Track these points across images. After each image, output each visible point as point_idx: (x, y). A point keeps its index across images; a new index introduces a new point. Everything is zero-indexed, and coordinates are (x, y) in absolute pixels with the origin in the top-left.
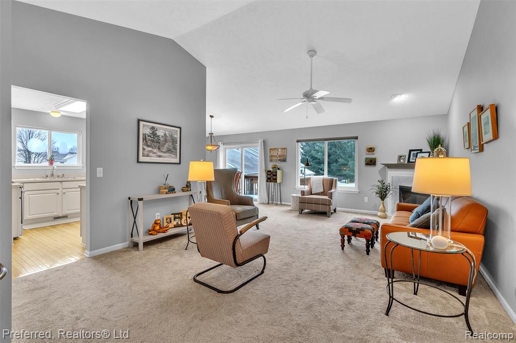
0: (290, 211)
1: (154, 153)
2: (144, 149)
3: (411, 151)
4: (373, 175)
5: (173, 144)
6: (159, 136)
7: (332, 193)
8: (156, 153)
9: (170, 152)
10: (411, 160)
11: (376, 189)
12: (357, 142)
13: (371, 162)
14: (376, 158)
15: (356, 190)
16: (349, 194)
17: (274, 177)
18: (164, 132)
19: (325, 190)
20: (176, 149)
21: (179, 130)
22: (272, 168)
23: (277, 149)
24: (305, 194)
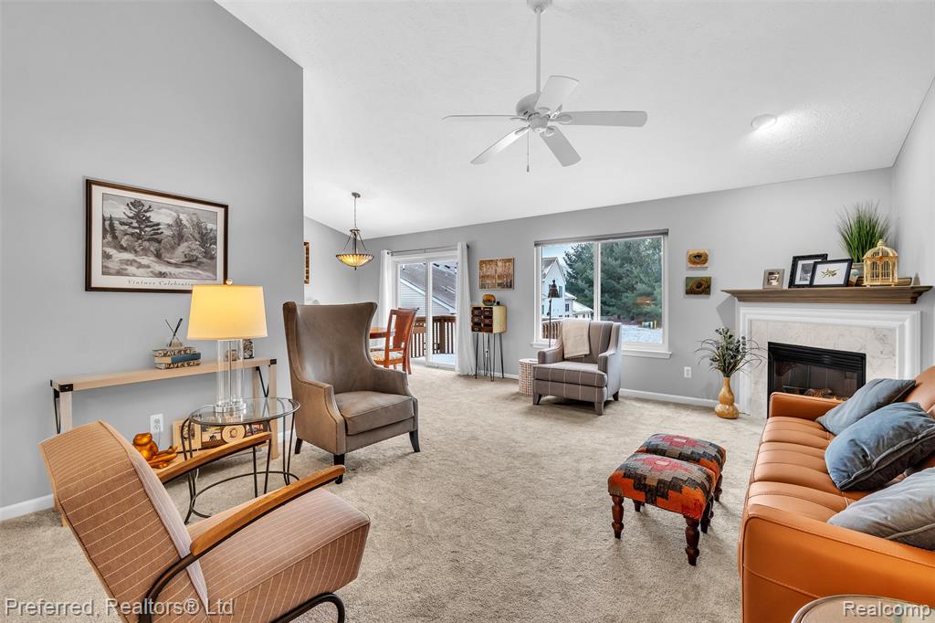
0: (516, 397)
1: (140, 266)
2: (106, 256)
3: (796, 259)
4: (705, 317)
5: (203, 245)
6: (158, 224)
7: (606, 359)
8: (148, 267)
9: (194, 264)
10: (798, 282)
11: (712, 351)
12: (664, 242)
13: (700, 288)
14: (710, 278)
15: (663, 350)
16: (649, 360)
17: (487, 321)
18: (175, 214)
19: (593, 352)
20: (213, 258)
21: (221, 211)
22: (484, 302)
23: (495, 262)
24: (548, 359)
